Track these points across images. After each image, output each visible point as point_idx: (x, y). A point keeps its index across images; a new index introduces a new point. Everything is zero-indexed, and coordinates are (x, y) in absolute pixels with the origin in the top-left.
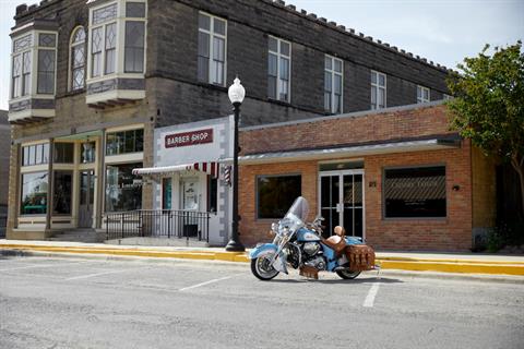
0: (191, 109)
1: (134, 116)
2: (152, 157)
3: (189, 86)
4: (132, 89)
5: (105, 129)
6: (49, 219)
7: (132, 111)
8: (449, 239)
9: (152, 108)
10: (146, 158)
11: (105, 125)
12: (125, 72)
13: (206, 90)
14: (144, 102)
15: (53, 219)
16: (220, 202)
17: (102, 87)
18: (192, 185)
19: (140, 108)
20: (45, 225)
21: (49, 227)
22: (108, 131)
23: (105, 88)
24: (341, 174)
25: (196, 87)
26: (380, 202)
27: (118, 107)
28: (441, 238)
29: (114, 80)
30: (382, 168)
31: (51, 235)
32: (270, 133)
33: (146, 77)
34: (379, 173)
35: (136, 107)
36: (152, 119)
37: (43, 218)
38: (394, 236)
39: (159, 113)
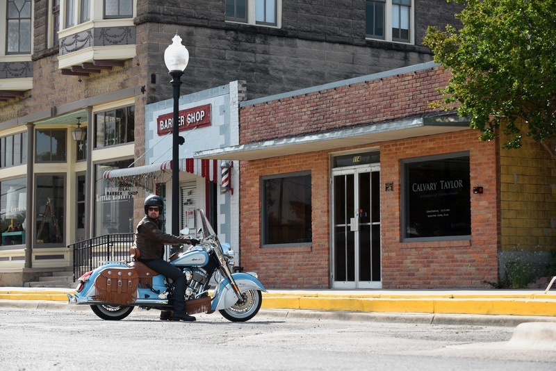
0: (214, 70)
1: (123, 85)
2: (144, 150)
3: (208, 31)
4: (116, 43)
5: (90, 108)
6: (29, 252)
7: (120, 78)
8: (472, 269)
9: (144, 72)
10: (137, 153)
11: (91, 102)
12: (105, 18)
13: (241, 36)
14: (134, 63)
15: (37, 252)
16: (221, 219)
17: (77, 43)
18: (190, 193)
19: (129, 72)
20: (23, 262)
21: (29, 264)
22: (96, 110)
23: (79, 44)
24: (356, 170)
25: (223, 33)
26: (397, 214)
27: (105, 72)
28: (464, 269)
29: (89, 31)
30: (400, 161)
31: (32, 277)
32: (276, 110)
33: (137, 24)
34: (396, 168)
35: (125, 70)
36: (143, 90)
37: (20, 251)
38: (412, 267)
39: (153, 81)
